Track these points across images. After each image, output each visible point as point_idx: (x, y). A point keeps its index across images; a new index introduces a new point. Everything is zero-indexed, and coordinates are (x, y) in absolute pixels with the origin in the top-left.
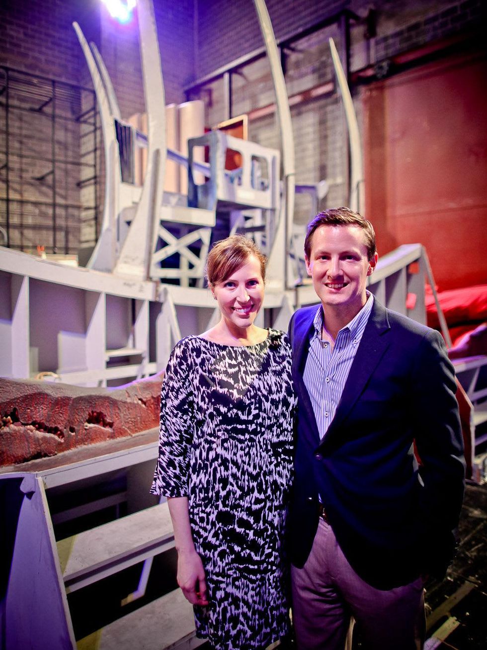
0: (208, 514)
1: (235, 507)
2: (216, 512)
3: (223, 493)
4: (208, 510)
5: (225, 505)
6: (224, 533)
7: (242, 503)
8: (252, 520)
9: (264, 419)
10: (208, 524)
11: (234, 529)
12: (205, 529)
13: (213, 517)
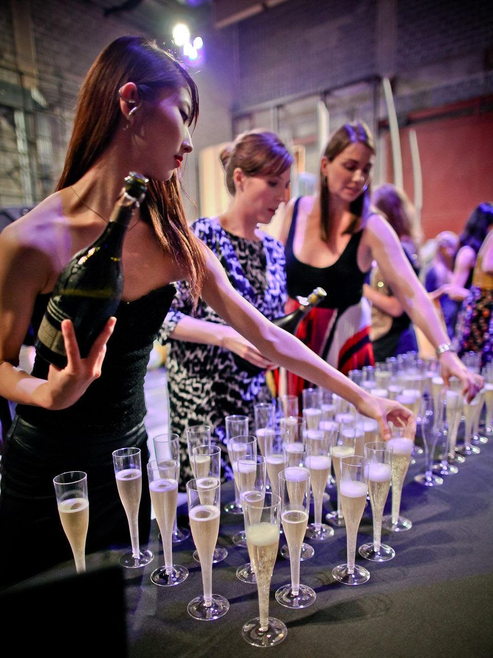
0: (203, 385)
1: (231, 379)
2: (211, 383)
3: (221, 367)
4: (204, 380)
5: (221, 377)
6: (217, 401)
7: (236, 377)
8: (242, 392)
9: (265, 309)
10: (202, 392)
11: (225, 399)
12: (199, 397)
13: (208, 387)
